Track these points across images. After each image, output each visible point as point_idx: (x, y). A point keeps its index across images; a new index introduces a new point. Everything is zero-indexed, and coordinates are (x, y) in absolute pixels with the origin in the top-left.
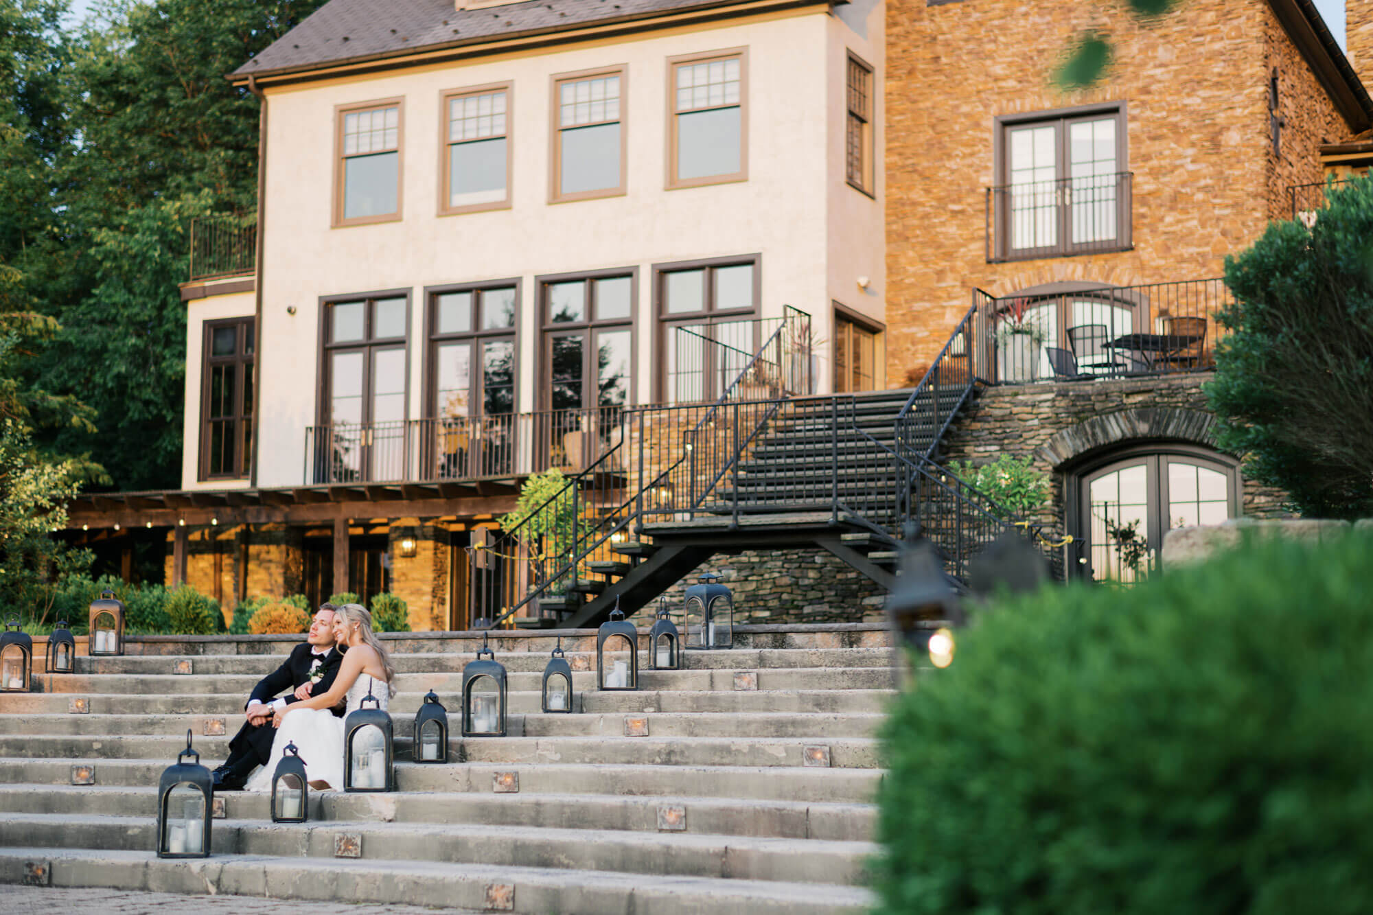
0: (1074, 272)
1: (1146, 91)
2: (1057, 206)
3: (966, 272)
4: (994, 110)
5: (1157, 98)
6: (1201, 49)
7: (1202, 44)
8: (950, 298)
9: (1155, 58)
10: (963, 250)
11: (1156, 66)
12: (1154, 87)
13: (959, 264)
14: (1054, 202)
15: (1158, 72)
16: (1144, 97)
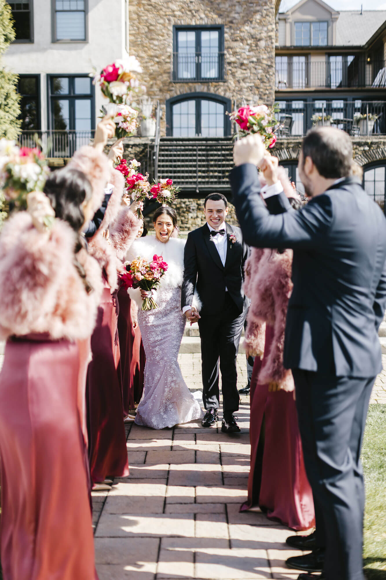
0: (203, 89)
1: (231, 22)
2: (196, 63)
3: (161, 85)
4: (173, 23)
5: (236, 25)
6: (252, 9)
7: (252, 7)
8: (155, 95)
9: (235, 10)
10: (160, 77)
11: (235, 13)
12: (234, 21)
13: (158, 82)
14: (195, 61)
15: (236, 16)
16: (231, 25)
